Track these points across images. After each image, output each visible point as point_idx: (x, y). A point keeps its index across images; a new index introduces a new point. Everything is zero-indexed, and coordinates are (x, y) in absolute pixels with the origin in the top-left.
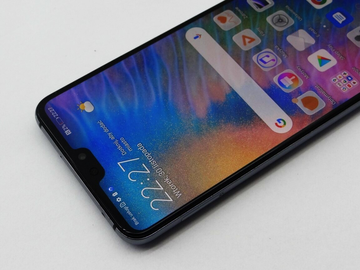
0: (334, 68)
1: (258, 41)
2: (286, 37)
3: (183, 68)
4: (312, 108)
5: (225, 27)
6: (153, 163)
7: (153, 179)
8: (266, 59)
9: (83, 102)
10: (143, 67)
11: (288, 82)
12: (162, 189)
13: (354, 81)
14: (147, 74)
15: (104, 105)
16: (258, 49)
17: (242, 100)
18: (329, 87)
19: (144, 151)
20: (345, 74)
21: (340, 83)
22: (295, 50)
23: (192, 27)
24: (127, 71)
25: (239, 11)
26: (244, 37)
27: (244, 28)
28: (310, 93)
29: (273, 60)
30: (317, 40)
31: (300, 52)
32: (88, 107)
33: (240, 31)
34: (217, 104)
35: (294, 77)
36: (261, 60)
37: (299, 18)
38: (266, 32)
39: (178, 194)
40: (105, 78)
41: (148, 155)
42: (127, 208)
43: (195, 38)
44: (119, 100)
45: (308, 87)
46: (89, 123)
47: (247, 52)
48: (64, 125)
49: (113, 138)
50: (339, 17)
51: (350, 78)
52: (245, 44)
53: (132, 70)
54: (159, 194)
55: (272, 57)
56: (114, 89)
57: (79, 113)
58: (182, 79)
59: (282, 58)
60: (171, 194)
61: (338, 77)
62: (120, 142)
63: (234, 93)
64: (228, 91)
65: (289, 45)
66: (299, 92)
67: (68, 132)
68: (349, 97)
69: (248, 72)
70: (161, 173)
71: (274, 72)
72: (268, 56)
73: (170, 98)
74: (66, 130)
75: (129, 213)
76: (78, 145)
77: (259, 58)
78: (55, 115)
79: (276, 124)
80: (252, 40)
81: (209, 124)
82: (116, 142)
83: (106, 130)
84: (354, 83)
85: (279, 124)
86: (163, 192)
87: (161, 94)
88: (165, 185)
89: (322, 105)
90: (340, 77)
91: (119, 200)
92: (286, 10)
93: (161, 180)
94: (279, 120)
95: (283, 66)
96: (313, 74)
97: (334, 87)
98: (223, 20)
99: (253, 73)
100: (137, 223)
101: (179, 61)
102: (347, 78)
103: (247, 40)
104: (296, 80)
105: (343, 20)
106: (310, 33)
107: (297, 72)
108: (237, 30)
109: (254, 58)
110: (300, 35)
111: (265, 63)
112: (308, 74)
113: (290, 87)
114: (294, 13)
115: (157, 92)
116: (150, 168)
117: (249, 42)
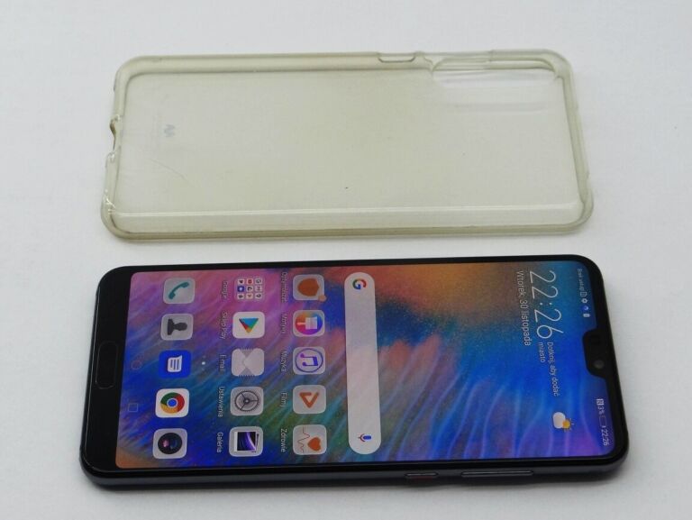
0: (245, 310)
1: (298, 389)
2: (260, 376)
3: (415, 406)
4: (314, 281)
5: (320, 433)
6: (525, 317)
7: (537, 302)
8: (310, 361)
9: (562, 429)
10: (461, 435)
11: (310, 322)
12: (533, 288)
13: (239, 283)
14: (463, 422)
15: (540, 411)
16: (307, 380)
17: (379, 330)
18: (272, 292)
19: (526, 335)
20: (240, 297)
21: (256, 288)
22: (266, 355)
23: (362, 455)
24: (484, 442)
25: (283, 444)
26: (309, 405)
27: (299, 416)
28: (298, 296)
29: (302, 356)
30: (229, 353)
31: (263, 349)
32: (560, 420)
33: (307, 415)
34: (409, 341)
35: (299, 324)
36: (316, 364)
37: (221, 392)
38: (278, 396)
39: (521, 274)
40: (517, 448)
41: (525, 328)
42: (582, 288)
43: (369, 438)
44: (517, 409)
45: (294, 304)
46: (569, 401)
47: (323, 384)
48: (600, 413)
49: (552, 367)
50: (174, 365)
51: (241, 289)
52: (317, 394)
53: (478, 439)
54: (540, 284)
55: (300, 361)
56: (515, 425)
57: (574, 419)
58: (426, 393)
59: (290, 354)
60: (527, 278)
61: (252, 297)
62: (548, 358)
63: (380, 342)
64: (386, 349)
65: (267, 364)
66: (309, 305)
67: (600, 402)
68: (262, 271)
69: (344, 358)
70: (524, 304)
71: (316, 342)
72: (304, 364)
73: (457, 377)
74: (601, 406)
75: (581, 283)
76: (597, 381)
77: (316, 367)
78: (605, 433)
79: (365, 286)
80: (303, 395)
81: (435, 325)
82: (552, 360)
83: (555, 380)
84: (241, 282)
85: (362, 284)
86: (533, 285)
87: (464, 388)
88: (528, 289)
89: (298, 279)
90: (250, 296)
91: (585, 301)
92: (227, 410)
93: (528, 296)
94: (359, 288)
95: (298, 342)
96: (274, 315)
97: (267, 288)
98: (315, 444)
99: (340, 354)
100: (580, 270)
101: (413, 418)
102: (243, 290)
103: (309, 399)
104: (301, 319)
105: (173, 359)
106: (229, 365)
107: (290, 327)
108: (309, 419)
109: (322, 370)
110: (243, 369)
111: (315, 359)
112: (281, 318)
113: (314, 315)
114: (221, 401)
115: (467, 393)
116: (532, 314)
117: (310, 394)
